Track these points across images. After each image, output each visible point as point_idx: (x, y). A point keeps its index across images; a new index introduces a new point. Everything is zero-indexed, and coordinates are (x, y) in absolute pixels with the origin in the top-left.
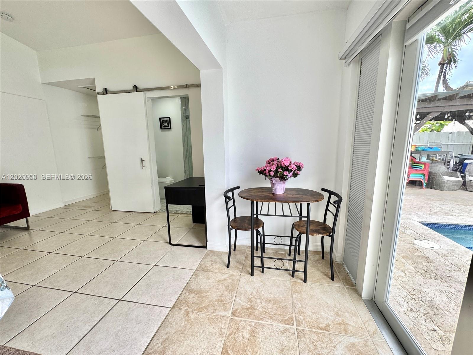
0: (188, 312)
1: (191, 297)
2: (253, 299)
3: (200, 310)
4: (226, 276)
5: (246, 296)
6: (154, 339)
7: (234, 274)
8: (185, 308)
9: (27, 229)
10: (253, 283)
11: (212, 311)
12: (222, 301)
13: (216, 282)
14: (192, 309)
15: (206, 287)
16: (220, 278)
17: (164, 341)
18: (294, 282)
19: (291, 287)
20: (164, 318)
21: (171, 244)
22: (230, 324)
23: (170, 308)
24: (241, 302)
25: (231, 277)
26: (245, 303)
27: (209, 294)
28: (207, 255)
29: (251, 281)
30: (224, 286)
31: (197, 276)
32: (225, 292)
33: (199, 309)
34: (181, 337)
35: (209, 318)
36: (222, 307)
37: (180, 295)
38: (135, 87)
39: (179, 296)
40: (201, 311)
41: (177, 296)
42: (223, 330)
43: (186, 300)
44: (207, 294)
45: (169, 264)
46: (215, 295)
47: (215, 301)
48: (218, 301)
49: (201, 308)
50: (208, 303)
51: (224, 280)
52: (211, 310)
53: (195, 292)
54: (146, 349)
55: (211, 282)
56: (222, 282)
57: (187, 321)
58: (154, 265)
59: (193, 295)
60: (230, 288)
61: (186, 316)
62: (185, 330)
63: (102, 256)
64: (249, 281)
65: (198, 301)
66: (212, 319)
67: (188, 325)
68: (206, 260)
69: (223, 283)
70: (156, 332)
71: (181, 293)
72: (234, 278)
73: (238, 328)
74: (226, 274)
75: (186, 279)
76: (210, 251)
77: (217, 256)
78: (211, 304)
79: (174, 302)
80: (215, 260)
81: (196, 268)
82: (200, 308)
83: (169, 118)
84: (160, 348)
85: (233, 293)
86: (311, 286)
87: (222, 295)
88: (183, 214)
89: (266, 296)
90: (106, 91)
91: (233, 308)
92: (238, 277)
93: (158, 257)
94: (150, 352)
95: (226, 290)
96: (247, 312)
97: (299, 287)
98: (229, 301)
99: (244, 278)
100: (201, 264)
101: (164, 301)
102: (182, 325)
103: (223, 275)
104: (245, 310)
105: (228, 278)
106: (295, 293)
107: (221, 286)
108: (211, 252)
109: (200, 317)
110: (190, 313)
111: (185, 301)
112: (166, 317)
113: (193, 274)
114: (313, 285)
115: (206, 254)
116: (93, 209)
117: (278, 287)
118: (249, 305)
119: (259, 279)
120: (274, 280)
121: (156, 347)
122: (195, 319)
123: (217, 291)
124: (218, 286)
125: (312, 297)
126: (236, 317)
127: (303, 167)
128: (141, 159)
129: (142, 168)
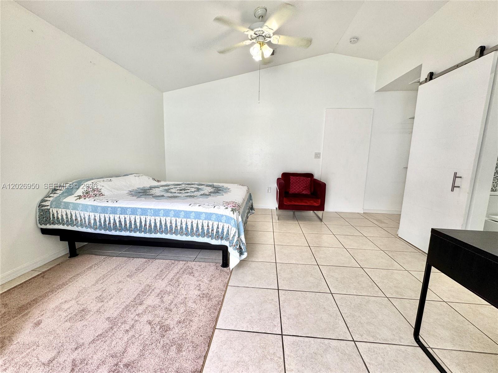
9: (321, 220)
21: (417, 339)
38: (478, 48)
90: (431, 76)
93: (373, 336)
116: (382, 225)
128: (456, 174)
129: (452, 190)
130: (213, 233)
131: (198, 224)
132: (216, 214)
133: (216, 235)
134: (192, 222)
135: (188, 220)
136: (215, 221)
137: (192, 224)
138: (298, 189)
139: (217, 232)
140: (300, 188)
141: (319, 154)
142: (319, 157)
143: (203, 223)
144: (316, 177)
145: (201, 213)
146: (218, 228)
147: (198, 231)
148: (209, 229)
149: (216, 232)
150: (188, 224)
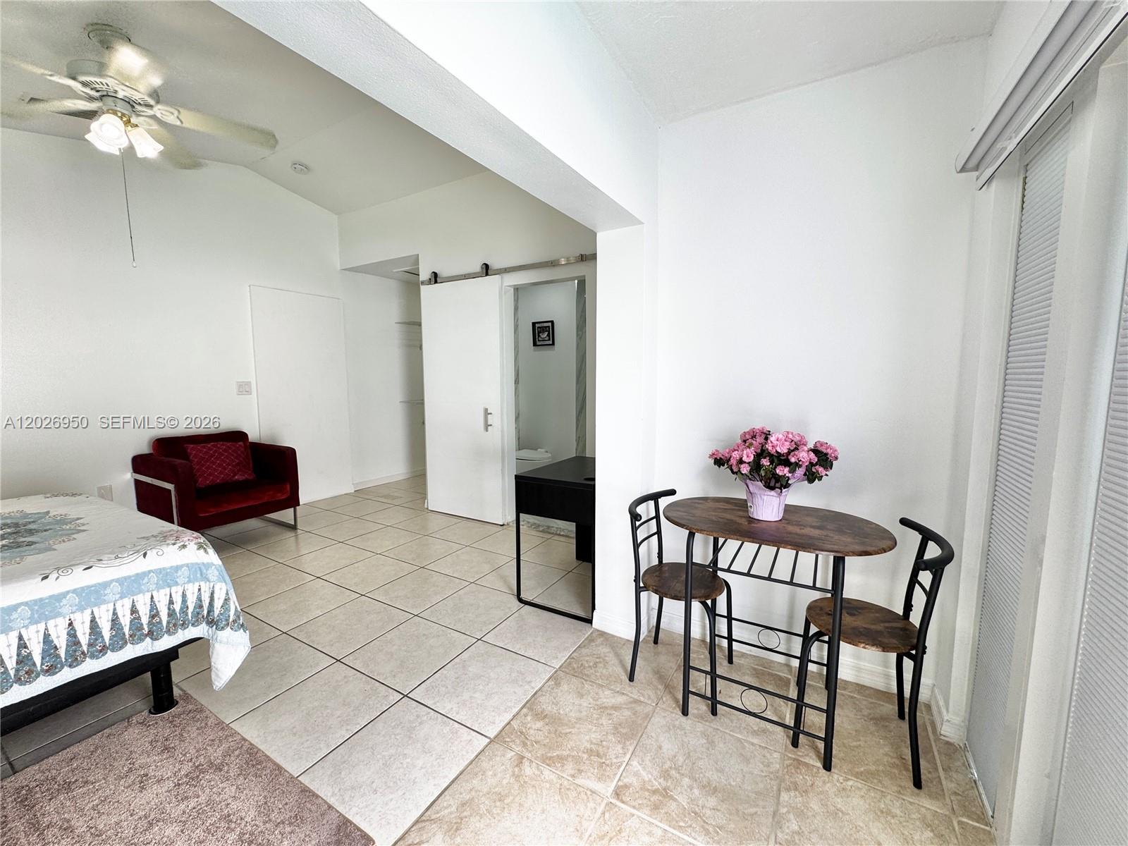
0: (523, 757)
1: (536, 728)
2: (673, 772)
3: (548, 761)
4: (620, 699)
5: (657, 760)
6: (446, 793)
7: (642, 699)
8: (518, 749)
9: (293, 528)
10: (683, 732)
11: (573, 772)
12: (598, 755)
13: (596, 708)
14: (530, 755)
15: (571, 714)
16: (608, 700)
17: (463, 805)
18: (794, 759)
19: (781, 772)
20: (473, 756)
21: (520, 600)
22: (604, 813)
23: (489, 738)
24: (642, 772)
25: (633, 705)
26: (650, 776)
27: (573, 731)
28: (590, 640)
29: (678, 728)
30: (610, 722)
31: (558, 684)
32: (610, 737)
33: (545, 758)
34: (495, 807)
35: (561, 785)
36: (596, 771)
37: (514, 716)
38: (484, 266)
39: (511, 717)
40: (548, 765)
41: (508, 717)
42: (585, 824)
43: (524, 731)
44: (570, 730)
45: (508, 643)
46: (587, 738)
47: (584, 752)
48: (590, 752)
49: (550, 758)
50: (568, 752)
51: (615, 708)
52: (570, 768)
53: (545, 716)
54: (428, 809)
55: (585, 704)
56: (609, 711)
57: (517, 777)
58: (478, 640)
59: (539, 724)
60: (624, 731)
61: (517, 766)
62: (507, 796)
63: (394, 599)
64: (674, 726)
65: (548, 741)
66: (568, 789)
67: (516, 787)
68: (584, 651)
69: (610, 714)
70: (453, 782)
71: (517, 713)
72: (639, 708)
73: (621, 829)
74: (623, 694)
75: (533, 685)
76: (598, 631)
77: (613, 648)
78: (573, 756)
79: (500, 729)
80: (606, 656)
81: (560, 664)
82: (547, 758)
83: (552, 322)
84: (453, 816)
85: (628, 743)
86: (842, 783)
87: (601, 741)
88: (559, 535)
89: (707, 775)
90: (435, 278)
91: (619, 780)
92: (649, 709)
93: (490, 624)
94: (433, 817)
95: (613, 734)
96: (650, 800)
97: (807, 777)
98: (615, 760)
99: (663, 714)
100: (573, 658)
101: (480, 720)
102: (505, 782)
103: (616, 695)
104: (647, 793)
105: (624, 706)
106: (788, 790)
107: (604, 721)
108: (599, 635)
109: (543, 778)
110: (526, 763)
111: (522, 733)
112: (477, 756)
113: (550, 678)
114: (850, 783)
115: (588, 637)
116: (397, 502)
117: (747, 760)
118: (660, 784)
119: (700, 727)
120: (739, 740)
121: (446, 811)
122: (532, 779)
123: (594, 730)
124: (597, 719)
125: (836, 814)
126: (623, 802)
127: (836, 458)
128: (486, 410)
129: (487, 430)
130: (160, 622)
131: (97, 620)
132: (159, 572)
133: (168, 623)
134: (70, 624)
135: (51, 624)
136: (159, 588)
137: (73, 629)
138: (221, 473)
139: (171, 614)
140: (225, 469)
141: (249, 384)
142: (249, 392)
143: (115, 609)
144: (253, 436)
145: (105, 585)
146: (171, 602)
147: (96, 639)
148: (139, 618)
149: (169, 615)
150: (53, 637)
